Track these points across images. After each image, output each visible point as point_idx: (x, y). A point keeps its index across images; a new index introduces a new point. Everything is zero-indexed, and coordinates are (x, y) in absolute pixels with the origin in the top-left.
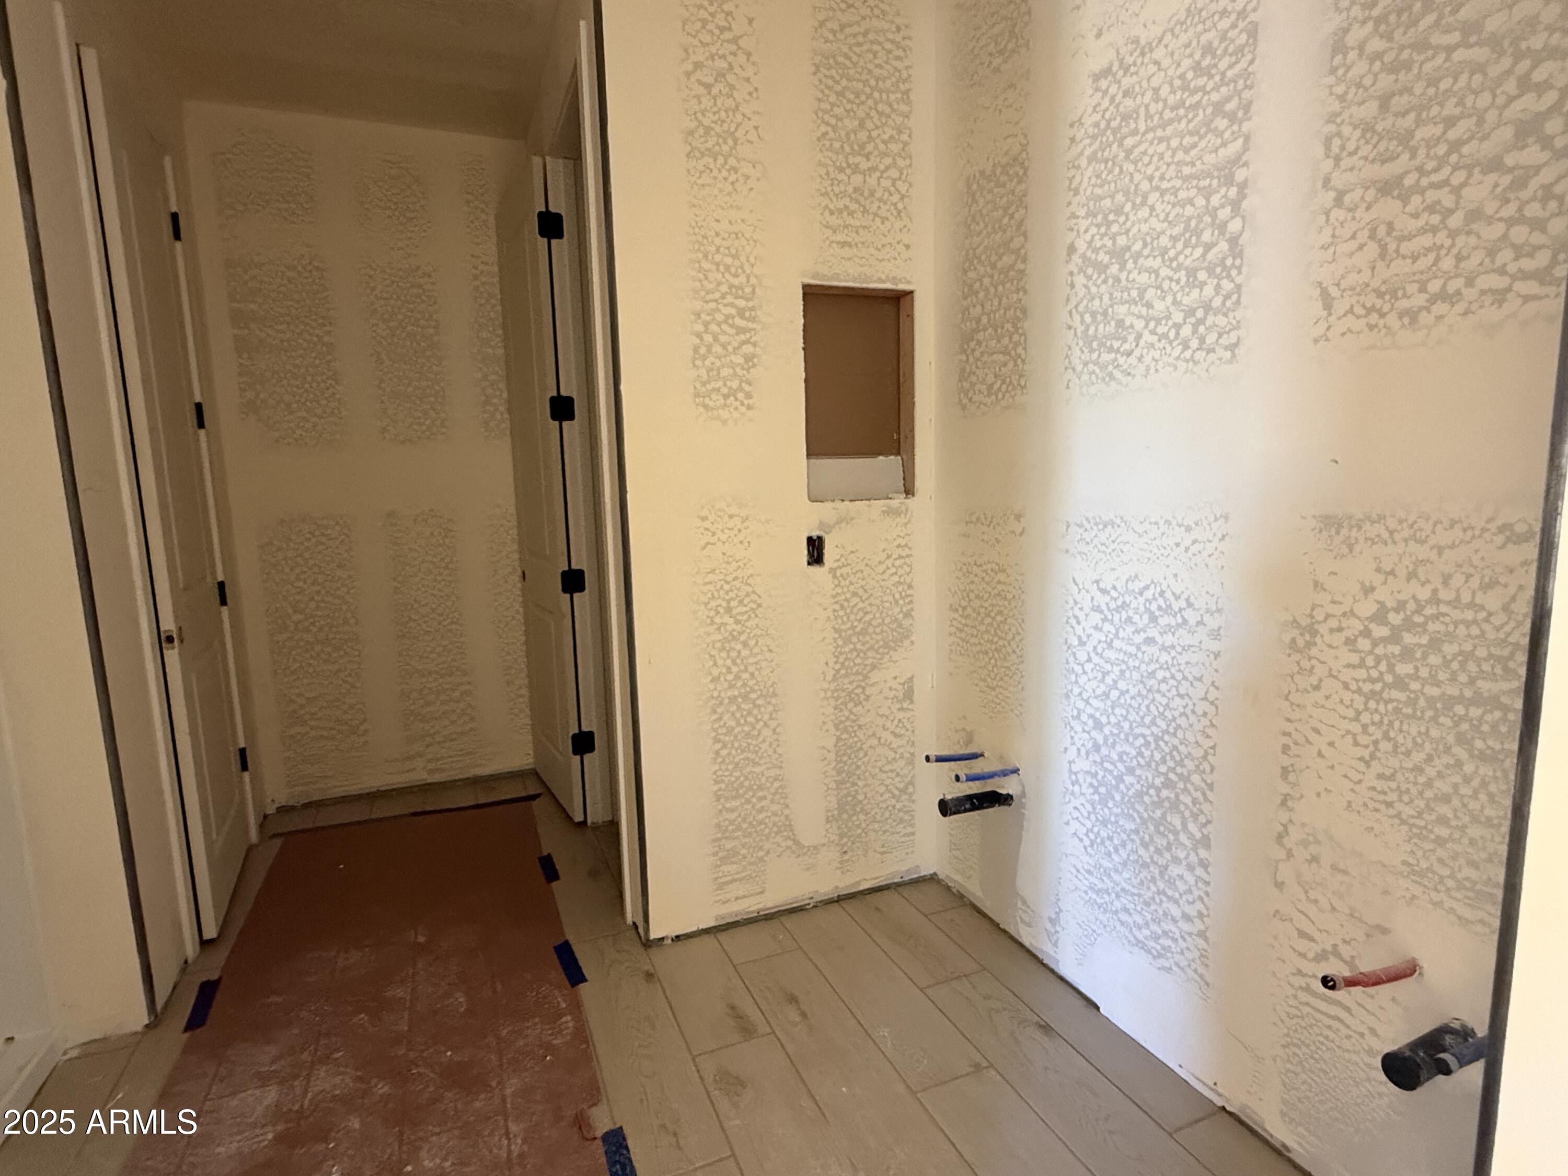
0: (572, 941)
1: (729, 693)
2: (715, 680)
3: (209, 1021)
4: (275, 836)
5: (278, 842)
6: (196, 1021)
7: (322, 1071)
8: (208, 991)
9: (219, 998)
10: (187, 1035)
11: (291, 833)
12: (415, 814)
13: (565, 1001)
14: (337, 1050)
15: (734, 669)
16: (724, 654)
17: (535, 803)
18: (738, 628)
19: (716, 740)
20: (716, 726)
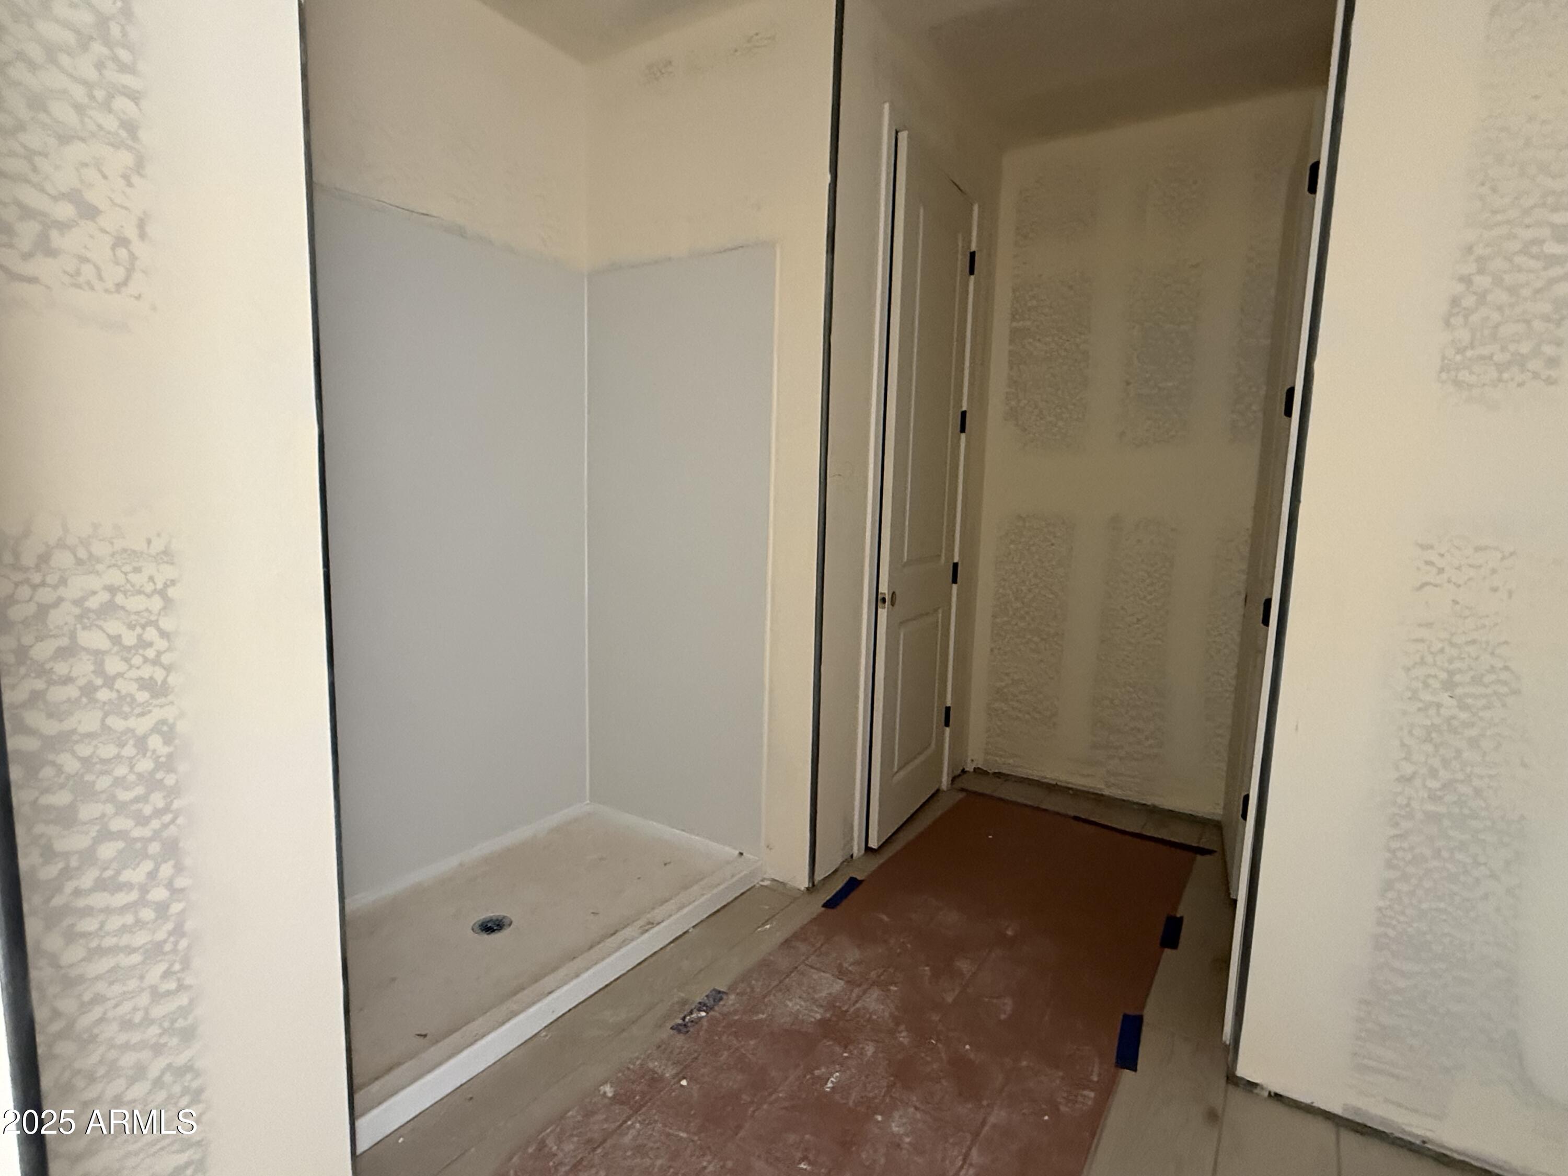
0: (1146, 1020)
1: (1430, 807)
2: (1407, 780)
3: (839, 908)
4: (962, 790)
5: (961, 795)
6: (830, 904)
7: (875, 993)
8: (853, 884)
9: (855, 895)
10: (823, 909)
11: (975, 793)
12: (1076, 818)
13: (1100, 1075)
14: (895, 984)
15: (1444, 774)
16: (1429, 748)
17: (1199, 858)
18: (1464, 716)
19: (1390, 865)
20: (1395, 845)
